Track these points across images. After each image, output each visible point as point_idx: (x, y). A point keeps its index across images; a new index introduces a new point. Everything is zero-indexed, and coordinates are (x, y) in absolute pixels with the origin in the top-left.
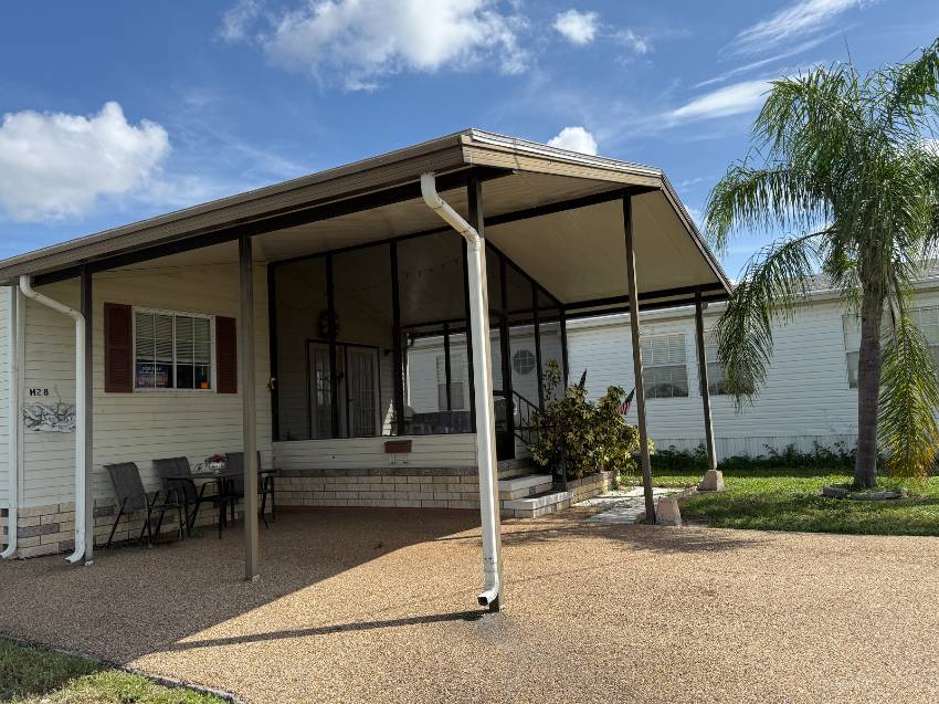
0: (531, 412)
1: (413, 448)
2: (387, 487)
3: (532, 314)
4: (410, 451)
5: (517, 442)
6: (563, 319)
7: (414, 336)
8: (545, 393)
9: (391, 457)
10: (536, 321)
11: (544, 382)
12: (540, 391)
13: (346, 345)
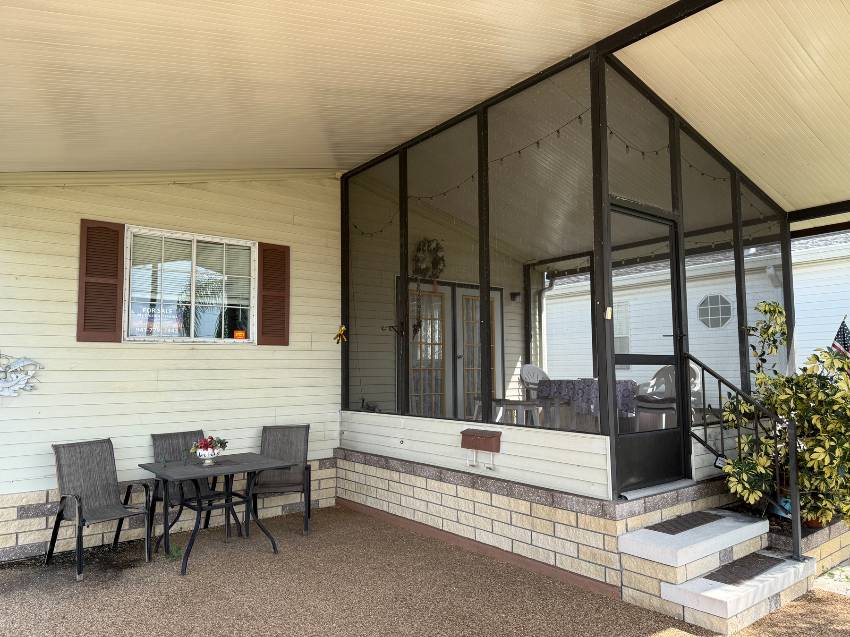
0: (724, 394)
1: (503, 446)
2: (463, 505)
3: (730, 233)
4: (497, 450)
5: (696, 448)
6: (785, 239)
7: (553, 276)
8: (753, 362)
9: (470, 455)
10: (738, 248)
11: (751, 340)
12: (744, 355)
13: (453, 286)
